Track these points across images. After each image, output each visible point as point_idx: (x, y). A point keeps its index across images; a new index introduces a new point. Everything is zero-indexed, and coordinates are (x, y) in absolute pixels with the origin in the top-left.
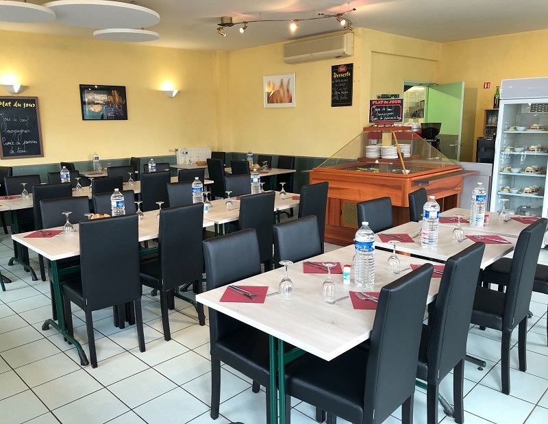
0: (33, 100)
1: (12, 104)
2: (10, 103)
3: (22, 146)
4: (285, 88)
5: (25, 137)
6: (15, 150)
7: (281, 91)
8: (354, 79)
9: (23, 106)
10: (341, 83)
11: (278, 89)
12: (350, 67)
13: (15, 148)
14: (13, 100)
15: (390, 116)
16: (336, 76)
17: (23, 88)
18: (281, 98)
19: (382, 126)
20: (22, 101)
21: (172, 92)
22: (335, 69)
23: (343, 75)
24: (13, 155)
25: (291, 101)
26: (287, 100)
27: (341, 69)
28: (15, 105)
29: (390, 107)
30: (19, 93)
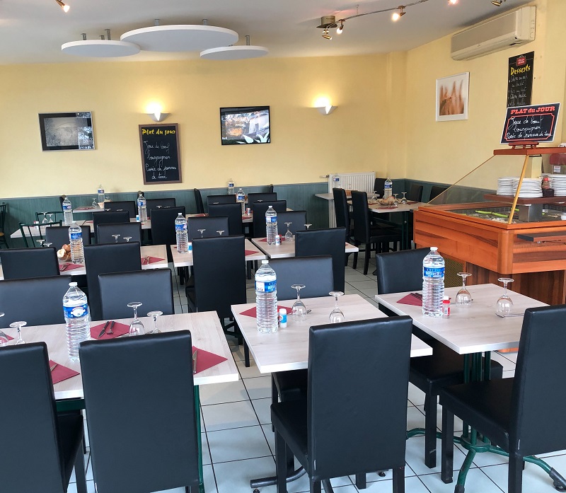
0: (173, 127)
1: (155, 132)
2: (153, 131)
3: (162, 173)
4: (457, 94)
5: (166, 163)
6: (157, 176)
7: (454, 98)
8: (534, 75)
9: (164, 133)
10: (519, 82)
11: (450, 96)
12: (529, 57)
13: (157, 173)
14: (155, 128)
15: (535, 132)
16: (514, 72)
17: (164, 116)
18: (453, 108)
19: (521, 147)
20: (163, 128)
21: (323, 108)
22: (513, 62)
23: (521, 71)
24: (154, 180)
25: (462, 112)
26: (459, 110)
27: (521, 62)
28: (158, 133)
29: (537, 118)
30: (161, 121)
